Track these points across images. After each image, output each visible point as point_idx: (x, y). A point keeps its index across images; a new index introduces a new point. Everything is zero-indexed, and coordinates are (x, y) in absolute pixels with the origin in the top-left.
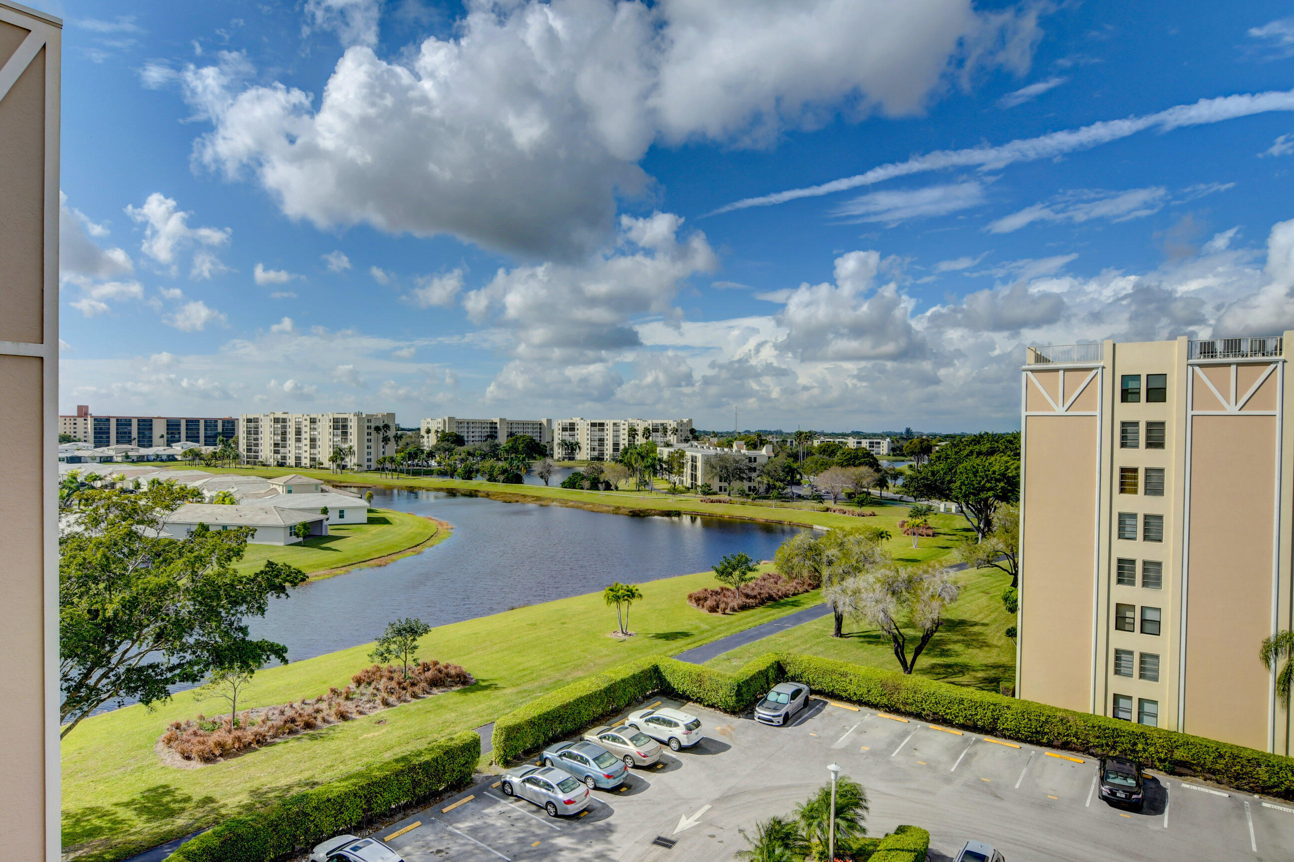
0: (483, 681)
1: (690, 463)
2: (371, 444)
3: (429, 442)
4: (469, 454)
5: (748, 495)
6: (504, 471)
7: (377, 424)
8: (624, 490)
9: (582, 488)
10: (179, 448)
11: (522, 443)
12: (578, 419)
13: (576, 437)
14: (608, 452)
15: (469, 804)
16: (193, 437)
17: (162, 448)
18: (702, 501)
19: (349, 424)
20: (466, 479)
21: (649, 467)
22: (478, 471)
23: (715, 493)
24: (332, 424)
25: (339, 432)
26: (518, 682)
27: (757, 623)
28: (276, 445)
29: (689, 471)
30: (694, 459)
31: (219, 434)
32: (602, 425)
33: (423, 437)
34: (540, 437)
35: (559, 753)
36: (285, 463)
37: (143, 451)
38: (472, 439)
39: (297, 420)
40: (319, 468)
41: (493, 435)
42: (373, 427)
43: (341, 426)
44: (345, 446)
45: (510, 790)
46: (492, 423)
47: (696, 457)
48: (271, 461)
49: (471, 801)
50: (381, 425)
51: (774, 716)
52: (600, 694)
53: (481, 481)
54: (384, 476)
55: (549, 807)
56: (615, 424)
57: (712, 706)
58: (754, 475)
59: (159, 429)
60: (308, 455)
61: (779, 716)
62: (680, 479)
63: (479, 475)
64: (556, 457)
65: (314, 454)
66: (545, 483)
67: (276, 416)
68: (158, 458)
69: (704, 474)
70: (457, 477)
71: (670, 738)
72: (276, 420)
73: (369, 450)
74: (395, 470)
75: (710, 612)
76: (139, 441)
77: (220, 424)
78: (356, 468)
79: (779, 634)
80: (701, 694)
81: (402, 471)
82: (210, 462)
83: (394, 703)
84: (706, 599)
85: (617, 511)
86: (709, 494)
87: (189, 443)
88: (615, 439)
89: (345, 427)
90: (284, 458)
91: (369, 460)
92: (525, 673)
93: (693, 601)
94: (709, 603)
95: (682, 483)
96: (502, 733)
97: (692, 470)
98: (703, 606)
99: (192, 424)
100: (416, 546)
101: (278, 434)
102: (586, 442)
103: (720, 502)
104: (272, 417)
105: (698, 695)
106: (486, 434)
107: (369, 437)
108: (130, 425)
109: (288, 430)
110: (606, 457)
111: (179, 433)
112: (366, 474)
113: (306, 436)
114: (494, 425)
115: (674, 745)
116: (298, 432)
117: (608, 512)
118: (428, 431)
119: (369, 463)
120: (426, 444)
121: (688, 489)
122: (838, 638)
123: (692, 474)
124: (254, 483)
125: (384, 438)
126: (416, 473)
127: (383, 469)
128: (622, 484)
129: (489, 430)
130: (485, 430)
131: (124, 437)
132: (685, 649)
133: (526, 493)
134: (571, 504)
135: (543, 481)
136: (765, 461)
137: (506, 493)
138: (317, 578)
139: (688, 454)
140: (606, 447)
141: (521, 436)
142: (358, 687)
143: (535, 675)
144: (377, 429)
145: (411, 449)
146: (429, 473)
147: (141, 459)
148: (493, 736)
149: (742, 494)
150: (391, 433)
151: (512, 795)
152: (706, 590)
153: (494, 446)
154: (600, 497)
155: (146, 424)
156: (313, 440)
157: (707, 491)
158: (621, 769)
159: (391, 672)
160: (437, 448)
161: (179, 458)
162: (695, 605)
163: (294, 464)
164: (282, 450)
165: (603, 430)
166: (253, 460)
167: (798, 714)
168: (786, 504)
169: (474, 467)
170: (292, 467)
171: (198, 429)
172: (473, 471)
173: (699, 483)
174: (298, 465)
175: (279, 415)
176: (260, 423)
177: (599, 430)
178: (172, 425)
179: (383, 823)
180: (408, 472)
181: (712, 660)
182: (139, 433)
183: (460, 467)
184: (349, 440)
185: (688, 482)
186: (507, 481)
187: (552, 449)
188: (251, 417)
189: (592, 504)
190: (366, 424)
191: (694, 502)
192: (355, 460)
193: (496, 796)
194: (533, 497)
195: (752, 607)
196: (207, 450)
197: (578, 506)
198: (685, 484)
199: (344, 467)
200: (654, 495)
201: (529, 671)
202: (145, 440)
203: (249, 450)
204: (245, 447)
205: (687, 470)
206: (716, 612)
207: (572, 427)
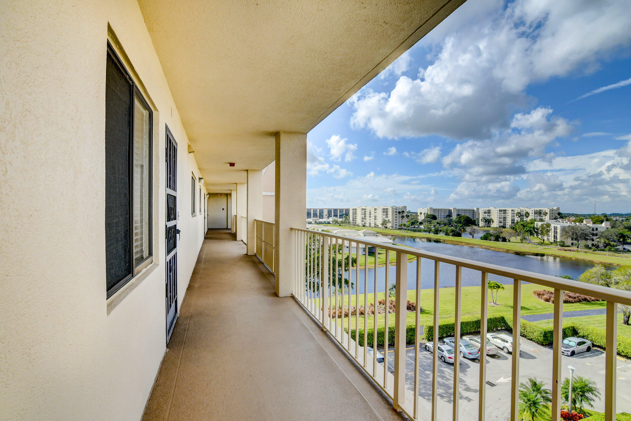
0: (427, 311)
1: (553, 230)
2: (397, 219)
3: (421, 218)
4: (438, 223)
5: (590, 248)
6: (453, 231)
7: (399, 211)
8: (513, 242)
9: (490, 240)
10: (331, 219)
11: (463, 219)
12: (492, 208)
13: (491, 216)
14: (508, 224)
15: (413, 350)
16: (336, 216)
17: (326, 219)
18: (558, 250)
19: (389, 211)
20: (435, 234)
21: (527, 231)
22: (440, 231)
23: (568, 246)
24: (382, 211)
25: (385, 214)
26: (441, 314)
27: (573, 310)
28: (362, 218)
29: (553, 234)
30: (555, 228)
31: (344, 214)
32: (505, 211)
33: (419, 216)
34: (473, 216)
35: (450, 340)
36: (365, 225)
37: (321, 220)
38: (440, 217)
39: (370, 209)
40: (377, 228)
41: (450, 215)
42: (398, 212)
43: (385, 211)
44: (387, 219)
45: (428, 349)
46: (449, 210)
47: (557, 227)
48: (360, 225)
49: (413, 349)
50: (401, 211)
51: (565, 351)
52: (472, 323)
53: (442, 235)
54: (401, 231)
55: (442, 358)
56: (512, 210)
57: (531, 340)
58: (595, 238)
59: (325, 213)
60: (373, 222)
61: (568, 351)
62: (547, 238)
63: (441, 233)
64: (480, 225)
65: (376, 222)
66: (472, 237)
67: (363, 208)
68: (325, 223)
69: (562, 236)
70: (432, 233)
71: (503, 347)
72: (363, 209)
73: (396, 221)
74: (406, 229)
75: (545, 301)
76: (319, 217)
77: (344, 210)
78: (391, 228)
79: (584, 317)
80: (525, 333)
81: (409, 230)
82: (340, 224)
83: (391, 312)
84: (543, 295)
85: (508, 251)
86: (563, 246)
87: (334, 218)
88: (512, 217)
89: (387, 212)
90: (365, 223)
91: (396, 225)
92: (445, 311)
93: (536, 295)
94: (545, 297)
95: (549, 240)
96: (427, 328)
97: (554, 234)
98: (541, 298)
99: (335, 210)
100: (410, 259)
101: (363, 215)
102: (496, 219)
103: (571, 251)
104: (361, 208)
105: (524, 333)
106: (447, 215)
107: (396, 216)
108: (317, 211)
109: (367, 213)
110: (507, 226)
111: (331, 214)
112: (395, 230)
113: (372, 215)
114: (450, 211)
115: (505, 350)
116: (370, 214)
117: (503, 252)
118: (421, 213)
119: (396, 226)
120: (420, 219)
121: (552, 243)
122: (626, 325)
123: (554, 236)
124: (354, 232)
125: (402, 216)
126: (414, 231)
127: (401, 229)
128: (513, 239)
129: (448, 213)
130: (446, 213)
131: (315, 215)
132: (525, 315)
133: (462, 241)
134: (484, 247)
135: (471, 236)
136: (603, 230)
137: (453, 241)
138: (372, 267)
139: (552, 226)
140: (507, 221)
141: (462, 216)
142: (380, 305)
143: (448, 313)
144: (399, 213)
145: (413, 221)
146: (420, 231)
147: (320, 223)
148: (424, 329)
149: (587, 247)
150: (405, 214)
151: (429, 351)
152: (545, 291)
153: (450, 220)
154: (500, 244)
155: (321, 211)
156: (375, 217)
157: (563, 245)
158: (476, 352)
159: (392, 302)
160: (424, 221)
161: (331, 223)
162: (537, 297)
163: (368, 226)
164: (364, 220)
165: (506, 213)
166: (355, 224)
167: (583, 354)
168: (617, 254)
169: (439, 229)
170: (368, 227)
171: (337, 213)
172: (438, 231)
173: (558, 240)
174: (370, 226)
175: (364, 207)
176: (357, 210)
177: (504, 213)
178: (329, 211)
179: (381, 348)
180: (411, 230)
181: (539, 321)
182: (319, 214)
183: (433, 229)
184: (388, 217)
185: (552, 239)
186: (454, 235)
187: (478, 222)
188: (354, 208)
189: (495, 247)
190: (395, 211)
191: (555, 250)
192: (390, 225)
193: (423, 350)
194: (466, 243)
195: (572, 303)
196: (340, 220)
197: (487, 248)
198: (550, 241)
199: (386, 228)
200: (530, 245)
201: (446, 311)
202: (321, 216)
203: (353, 220)
204: (352, 219)
205: (552, 234)
206: (549, 301)
207: (489, 212)
